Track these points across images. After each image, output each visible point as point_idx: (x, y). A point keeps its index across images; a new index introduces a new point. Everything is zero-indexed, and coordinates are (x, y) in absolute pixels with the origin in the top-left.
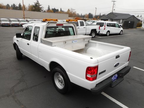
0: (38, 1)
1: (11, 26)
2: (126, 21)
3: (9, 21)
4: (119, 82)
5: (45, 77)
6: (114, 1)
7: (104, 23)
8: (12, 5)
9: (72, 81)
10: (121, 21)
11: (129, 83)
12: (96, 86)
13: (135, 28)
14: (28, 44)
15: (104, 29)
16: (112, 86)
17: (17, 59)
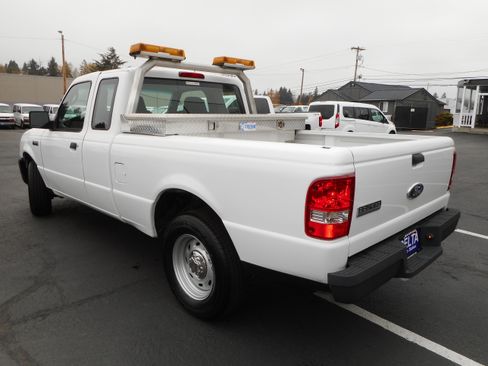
0: (113, 51)
1: (20, 128)
2: (401, 105)
3: (14, 111)
4: (427, 258)
5: (136, 267)
6: (358, 49)
7: (333, 106)
8: (25, 64)
9: (245, 256)
10: (386, 106)
11: (454, 278)
12: (347, 266)
13: (432, 129)
14: (74, 146)
15: (337, 126)
16: (408, 272)
17: (30, 214)
